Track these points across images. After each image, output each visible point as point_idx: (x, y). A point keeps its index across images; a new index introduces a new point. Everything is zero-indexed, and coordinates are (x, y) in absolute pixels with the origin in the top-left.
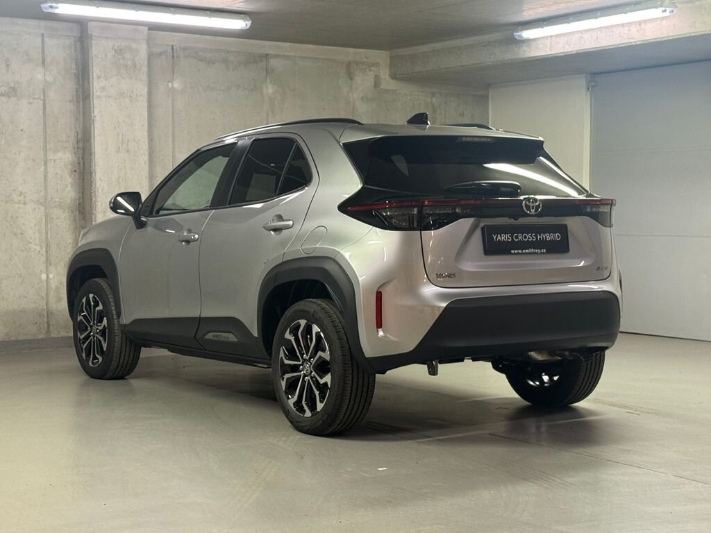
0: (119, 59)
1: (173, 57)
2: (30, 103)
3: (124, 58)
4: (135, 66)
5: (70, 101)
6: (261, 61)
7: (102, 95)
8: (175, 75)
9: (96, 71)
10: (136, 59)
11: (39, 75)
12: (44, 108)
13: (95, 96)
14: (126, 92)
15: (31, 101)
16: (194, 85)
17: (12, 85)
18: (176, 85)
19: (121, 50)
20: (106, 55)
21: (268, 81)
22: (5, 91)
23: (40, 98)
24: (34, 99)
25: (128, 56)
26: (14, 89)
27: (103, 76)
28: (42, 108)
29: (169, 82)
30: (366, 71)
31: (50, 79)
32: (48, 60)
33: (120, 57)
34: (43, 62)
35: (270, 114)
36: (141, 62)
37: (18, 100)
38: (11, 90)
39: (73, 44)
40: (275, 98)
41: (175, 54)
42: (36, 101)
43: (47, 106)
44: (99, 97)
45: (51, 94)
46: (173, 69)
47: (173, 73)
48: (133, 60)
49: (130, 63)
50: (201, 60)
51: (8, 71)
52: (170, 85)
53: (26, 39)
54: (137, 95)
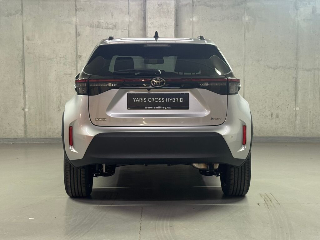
0: (160, 9)
1: (193, 5)
2: (122, 32)
3: (163, 8)
4: (168, 12)
5: (141, 30)
6: (242, 4)
7: (151, 26)
8: (194, 15)
9: (149, 15)
10: (169, 8)
11: (127, 19)
12: (129, 34)
13: (148, 27)
14: (163, 24)
15: (122, 31)
16: (204, 19)
17: (114, 24)
18: (194, 19)
19: (161, 4)
20: (154, 7)
21: (246, 14)
22: (111, 27)
23: (127, 29)
24: (124, 30)
25: (165, 7)
26: (115, 26)
27: (152, 17)
28: (128, 34)
29: (190, 18)
30: (306, 5)
31: (131, 20)
32: (131, 11)
33: (161, 8)
34: (129, 13)
35: (246, 31)
36: (172, 10)
37: (117, 31)
38: (114, 26)
39: (143, 3)
40: (249, 23)
41: (194, 4)
42: (125, 31)
43: (130, 33)
44: (150, 27)
45: (132, 27)
46: (193, 11)
47: (193, 14)
48: (168, 9)
49: (166, 10)
50: (208, 6)
51: (112, 18)
52: (191, 19)
53: (121, 3)
54: (169, 25)
